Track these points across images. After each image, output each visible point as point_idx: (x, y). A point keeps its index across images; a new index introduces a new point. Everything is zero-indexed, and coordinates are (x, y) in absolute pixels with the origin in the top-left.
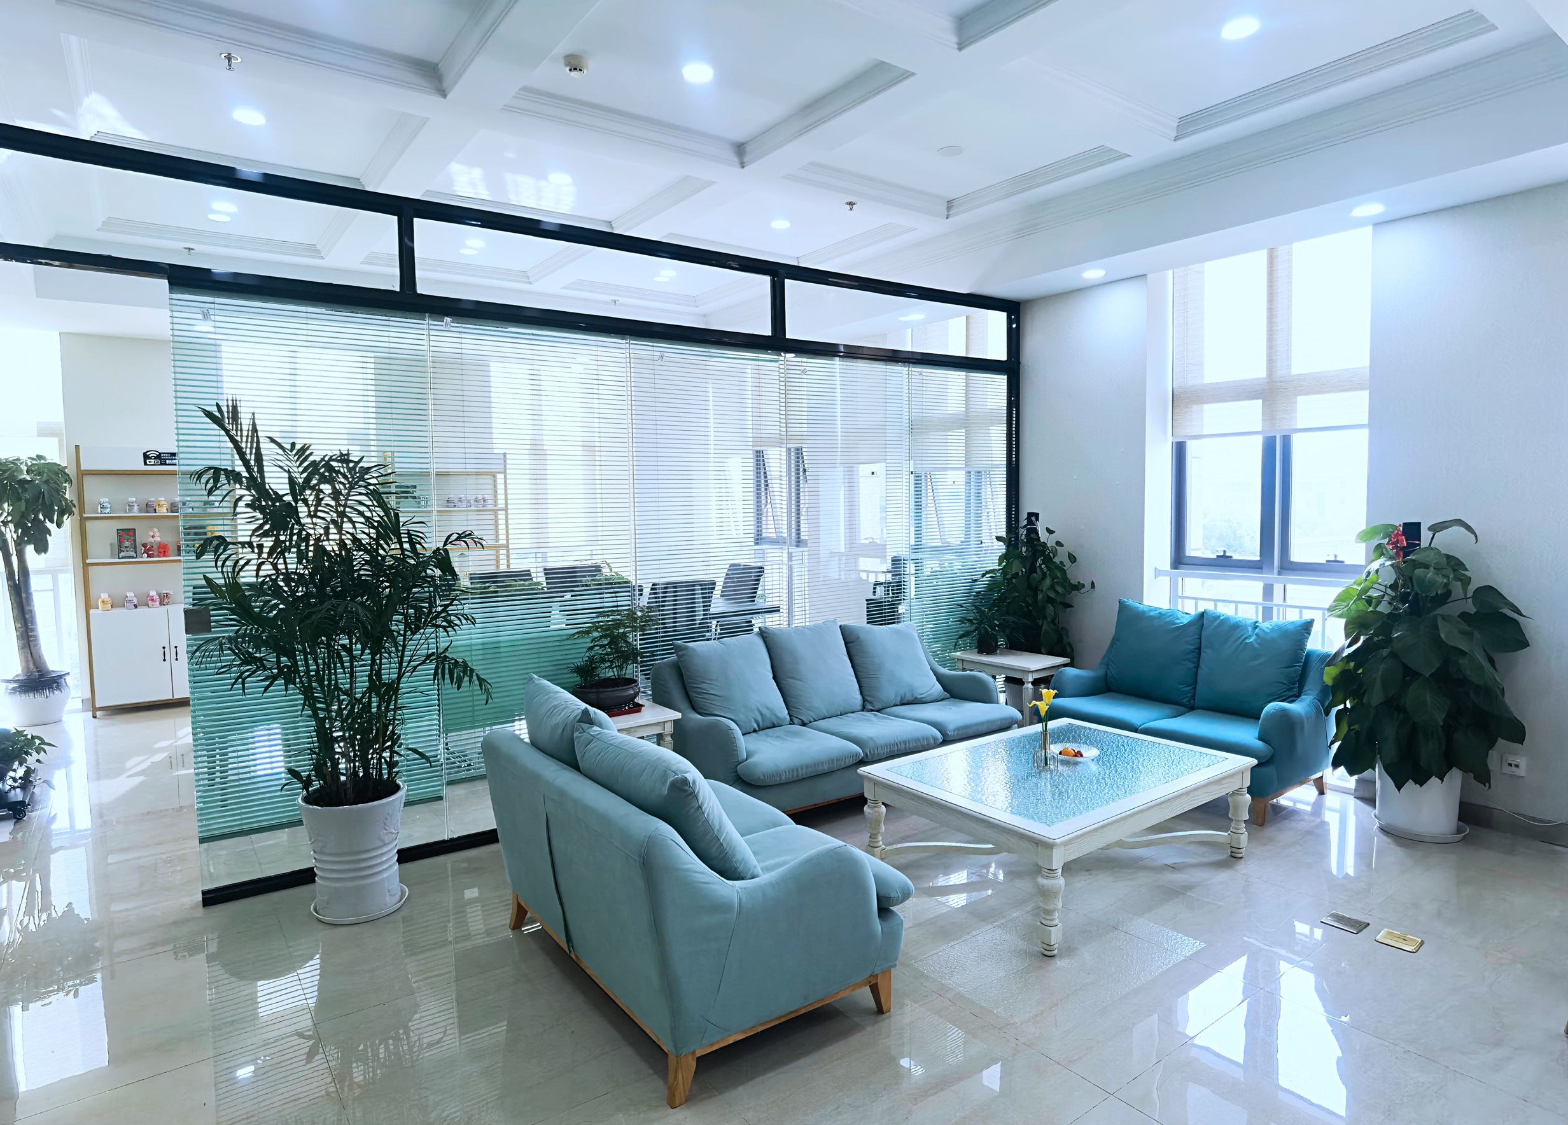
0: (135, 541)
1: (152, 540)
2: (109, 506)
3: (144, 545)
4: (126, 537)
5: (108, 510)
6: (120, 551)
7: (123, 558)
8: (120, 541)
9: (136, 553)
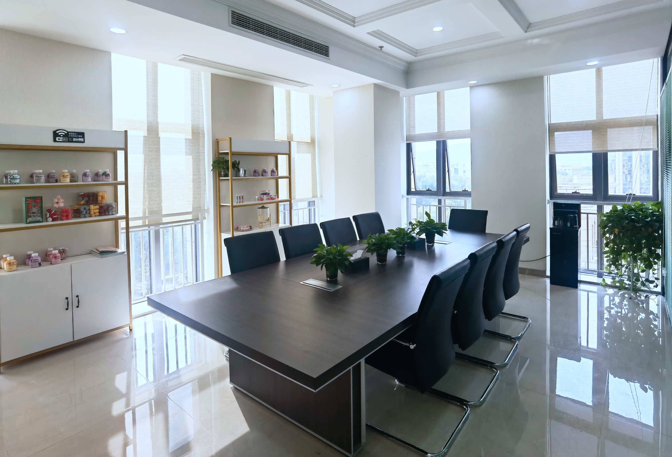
0: (41, 207)
1: (56, 205)
2: (19, 177)
3: (49, 211)
4: (33, 204)
5: (18, 181)
6: (28, 217)
7: (30, 223)
8: (28, 208)
9: (42, 217)
